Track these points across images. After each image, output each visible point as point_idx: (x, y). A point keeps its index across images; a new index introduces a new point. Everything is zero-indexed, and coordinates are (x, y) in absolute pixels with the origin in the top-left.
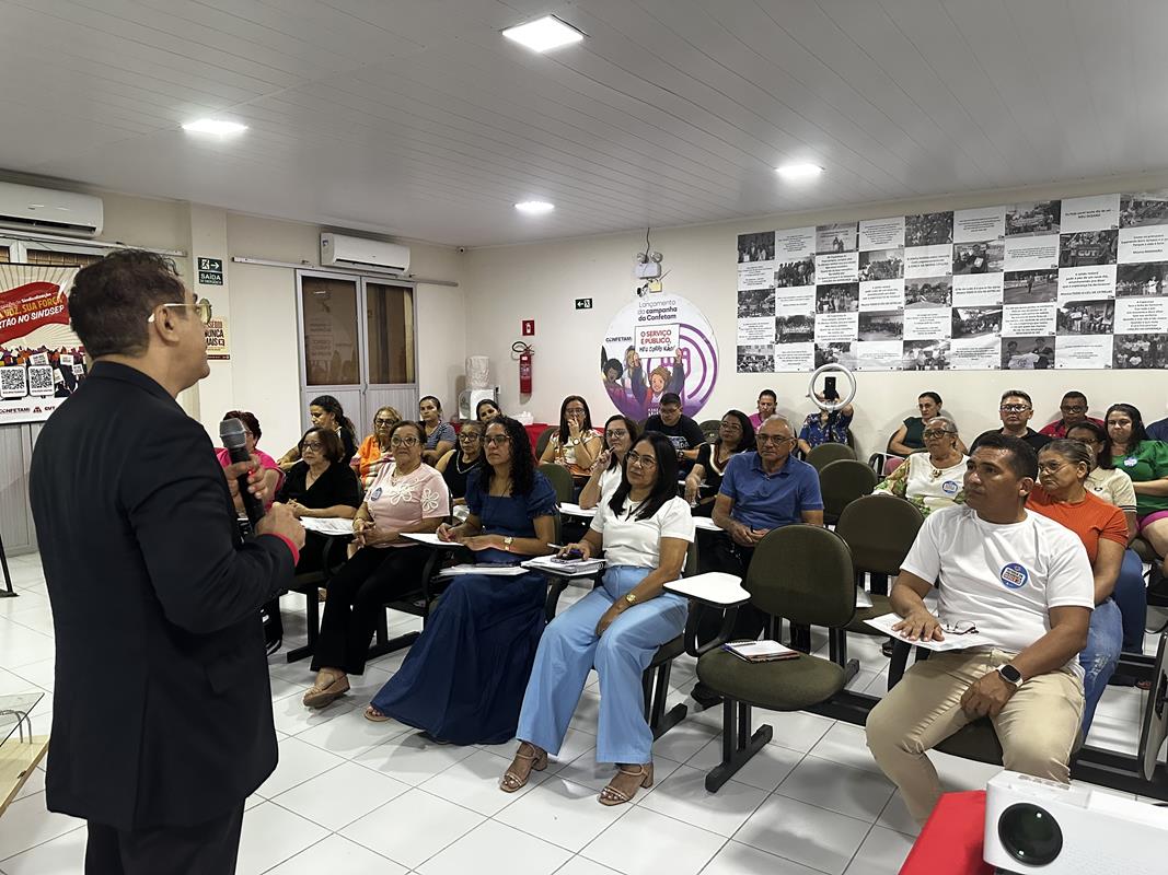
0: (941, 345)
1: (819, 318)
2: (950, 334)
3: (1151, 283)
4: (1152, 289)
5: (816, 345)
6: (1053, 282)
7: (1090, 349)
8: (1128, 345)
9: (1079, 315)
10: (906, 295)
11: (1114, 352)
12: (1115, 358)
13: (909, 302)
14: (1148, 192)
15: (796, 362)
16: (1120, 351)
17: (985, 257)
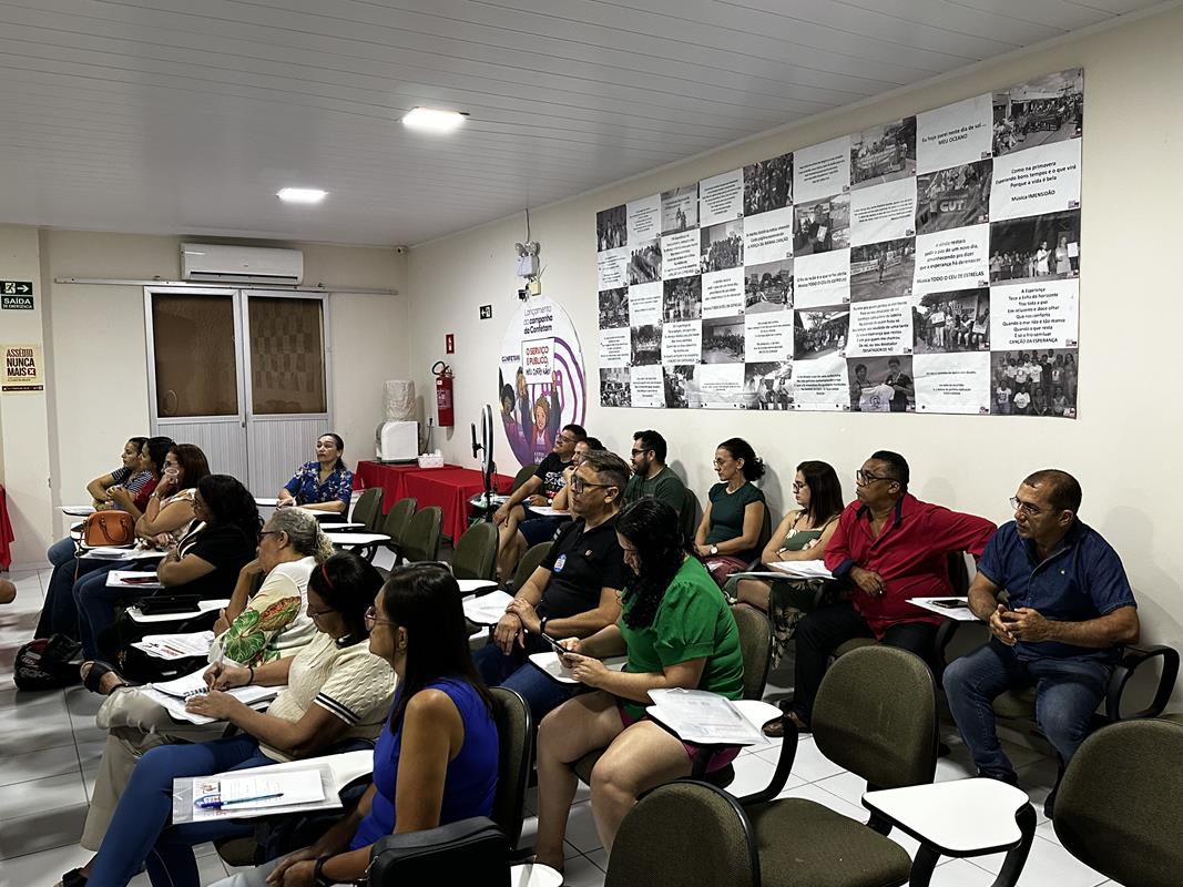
0: (784, 369)
1: (667, 328)
2: (791, 352)
3: (1040, 254)
4: (1043, 266)
5: (664, 368)
6: (908, 260)
7: (959, 379)
8: (1011, 371)
9: (938, 317)
10: (747, 292)
11: (992, 382)
12: (994, 395)
13: (750, 303)
14: (1031, 83)
15: (649, 393)
16: (999, 381)
17: (828, 224)
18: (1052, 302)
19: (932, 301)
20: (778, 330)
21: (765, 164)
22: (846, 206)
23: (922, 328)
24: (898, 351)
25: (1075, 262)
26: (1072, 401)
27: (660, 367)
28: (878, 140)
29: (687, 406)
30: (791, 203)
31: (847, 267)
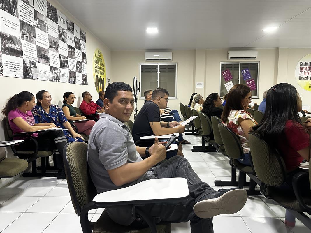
1: (23, 42)
3: (84, 59)
5: (24, 61)
6: (74, 52)
7: (79, 78)
8: (83, 77)
12: (82, 81)
15: (14, 70)
16: (83, 79)
17: (64, 35)
18: (85, 67)
19: (78, 62)
20: (57, 58)
21: (52, 6)
22: (66, 33)
23: (77, 67)
26: (87, 83)
27: (22, 59)
28: (70, 23)
29: (32, 78)
30: (57, 24)
31: (67, 48)
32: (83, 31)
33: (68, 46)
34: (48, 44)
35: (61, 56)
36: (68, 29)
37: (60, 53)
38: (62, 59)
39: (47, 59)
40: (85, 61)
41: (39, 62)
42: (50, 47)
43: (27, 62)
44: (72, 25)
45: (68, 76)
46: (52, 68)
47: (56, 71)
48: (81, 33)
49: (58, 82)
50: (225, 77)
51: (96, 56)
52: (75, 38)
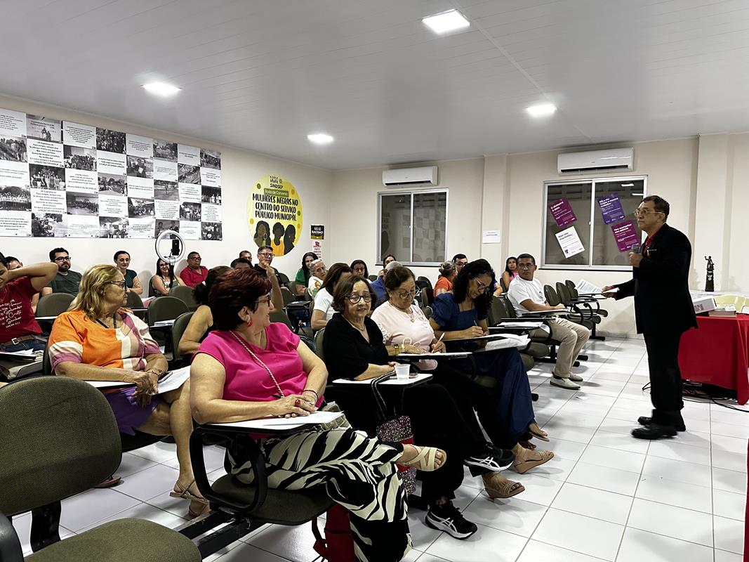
0: (123, 221)
1: (33, 191)
2: (127, 214)
3: (213, 197)
4: (213, 201)
5: (33, 215)
6: (177, 189)
7: (193, 229)
8: (206, 228)
9: (187, 210)
10: (99, 184)
11: (202, 231)
12: (202, 234)
14: (210, 151)
15: (14, 228)
16: (204, 230)
17: (143, 167)
18: (216, 210)
19: (186, 204)
20: (119, 204)
21: (109, 131)
22: (152, 164)
23: (182, 213)
24: (174, 219)
25: (220, 201)
26: (221, 237)
27: (30, 213)
28: (164, 146)
29: (53, 236)
30: (125, 153)
31: (153, 186)
32: (211, 151)
33: (156, 182)
34: (97, 187)
35: (132, 200)
36: (157, 155)
37: (129, 196)
38: (135, 204)
39: (93, 208)
40: (215, 200)
41: (69, 213)
42: (102, 189)
43: (41, 216)
44: (174, 148)
45: (154, 227)
46: (102, 220)
47: (116, 223)
48: (201, 157)
49: (123, 237)
50: (558, 216)
51: (262, 188)
52: (180, 166)
